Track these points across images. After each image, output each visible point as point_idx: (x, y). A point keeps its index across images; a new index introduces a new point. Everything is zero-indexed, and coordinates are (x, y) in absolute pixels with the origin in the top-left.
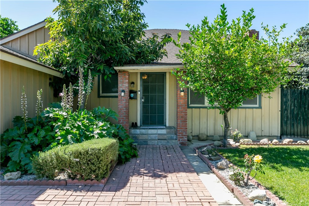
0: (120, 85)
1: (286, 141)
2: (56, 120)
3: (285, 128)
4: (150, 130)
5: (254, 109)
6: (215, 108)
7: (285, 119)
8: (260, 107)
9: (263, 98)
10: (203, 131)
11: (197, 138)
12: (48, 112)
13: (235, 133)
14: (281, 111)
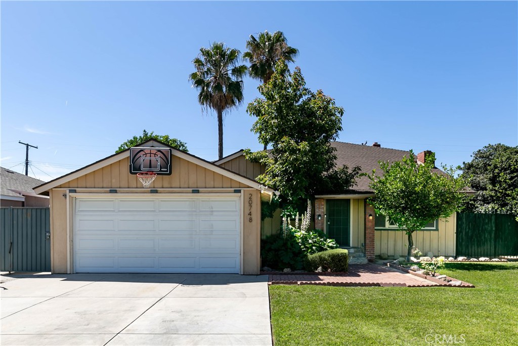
1: (460, 259)
3: (460, 249)
5: (432, 232)
6: (403, 230)
7: (460, 241)
8: (437, 230)
9: (440, 222)
10: (384, 251)
11: (378, 257)
13: (416, 252)
14: (457, 233)
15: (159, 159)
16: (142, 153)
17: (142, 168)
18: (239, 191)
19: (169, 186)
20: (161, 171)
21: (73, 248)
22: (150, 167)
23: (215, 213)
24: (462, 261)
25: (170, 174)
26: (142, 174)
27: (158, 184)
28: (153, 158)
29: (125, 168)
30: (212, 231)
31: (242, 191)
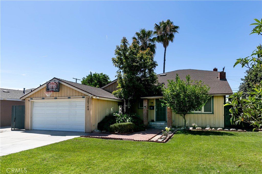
0: (144, 104)
2: (117, 117)
4: (157, 123)
5: (210, 114)
7: (227, 119)
8: (213, 113)
12: (114, 114)
13: (194, 125)
14: (224, 115)
15: (55, 86)
16: (50, 83)
17: (50, 90)
18: (84, 97)
19: (61, 96)
20: (56, 90)
21: (32, 120)
22: (52, 89)
23: (77, 107)
24: (220, 131)
25: (59, 91)
26: (50, 92)
27: (57, 95)
28: (53, 85)
29: (45, 90)
30: (76, 114)
31: (85, 97)
